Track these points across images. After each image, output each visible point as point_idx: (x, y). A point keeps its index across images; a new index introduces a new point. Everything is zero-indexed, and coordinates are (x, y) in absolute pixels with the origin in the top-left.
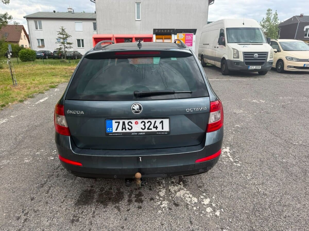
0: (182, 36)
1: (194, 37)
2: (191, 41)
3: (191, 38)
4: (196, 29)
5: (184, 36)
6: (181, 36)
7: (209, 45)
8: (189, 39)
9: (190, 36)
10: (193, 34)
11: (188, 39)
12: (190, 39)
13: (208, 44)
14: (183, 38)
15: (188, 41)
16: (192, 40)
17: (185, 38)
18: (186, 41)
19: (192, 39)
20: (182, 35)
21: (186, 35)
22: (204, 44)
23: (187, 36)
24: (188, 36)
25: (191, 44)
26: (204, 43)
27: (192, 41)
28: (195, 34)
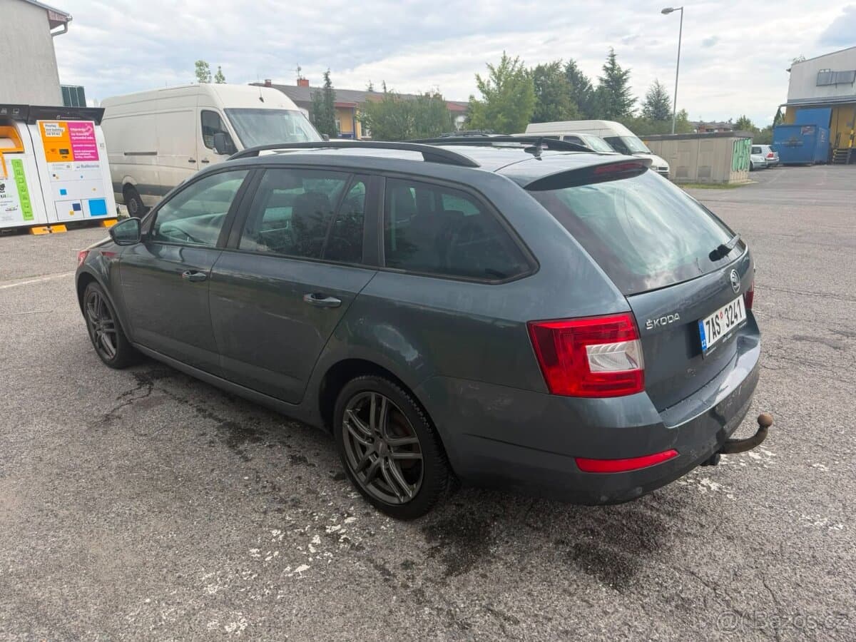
0: (57, 127)
1: (98, 131)
2: (92, 144)
3: (87, 134)
4: (104, 109)
5: (64, 129)
6: (54, 128)
7: (158, 154)
8: (83, 138)
9: (83, 130)
10: (93, 122)
11: (80, 138)
12: (85, 138)
13: (154, 154)
14: (61, 135)
15: (82, 145)
16: (93, 141)
17: (71, 136)
18: (74, 146)
19: (94, 137)
20: (57, 125)
21: (70, 126)
22: (126, 154)
23: (76, 130)
24: (78, 128)
25: (92, 154)
26: (126, 152)
27: (95, 144)
28: (99, 122)
